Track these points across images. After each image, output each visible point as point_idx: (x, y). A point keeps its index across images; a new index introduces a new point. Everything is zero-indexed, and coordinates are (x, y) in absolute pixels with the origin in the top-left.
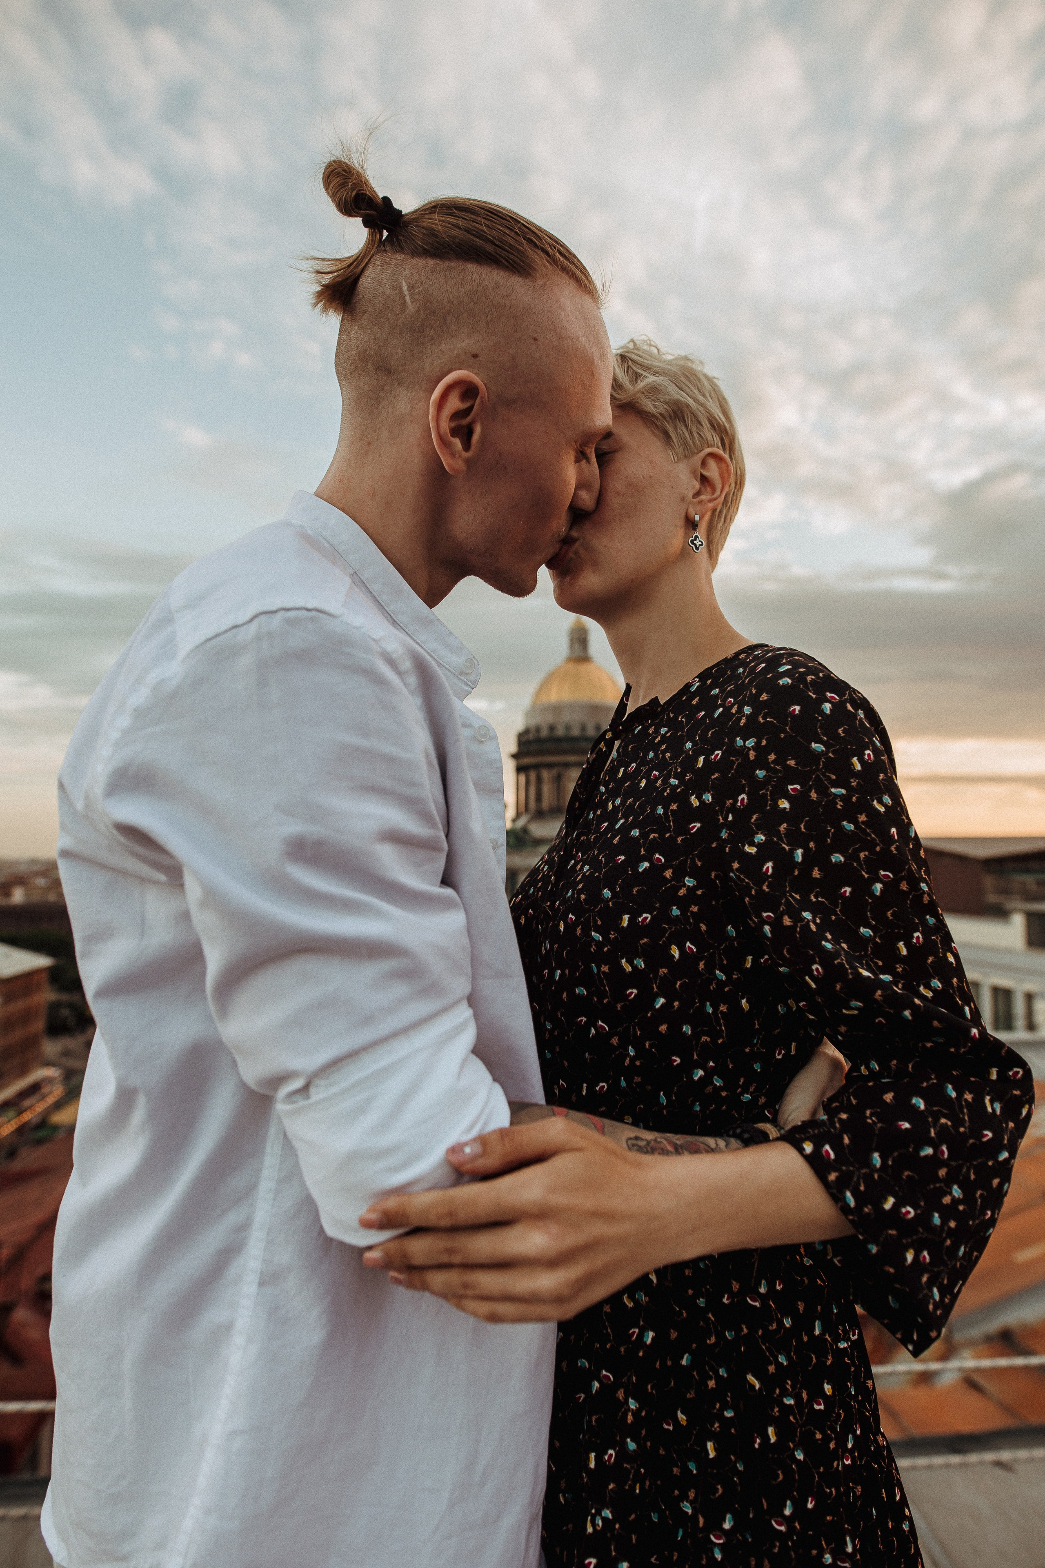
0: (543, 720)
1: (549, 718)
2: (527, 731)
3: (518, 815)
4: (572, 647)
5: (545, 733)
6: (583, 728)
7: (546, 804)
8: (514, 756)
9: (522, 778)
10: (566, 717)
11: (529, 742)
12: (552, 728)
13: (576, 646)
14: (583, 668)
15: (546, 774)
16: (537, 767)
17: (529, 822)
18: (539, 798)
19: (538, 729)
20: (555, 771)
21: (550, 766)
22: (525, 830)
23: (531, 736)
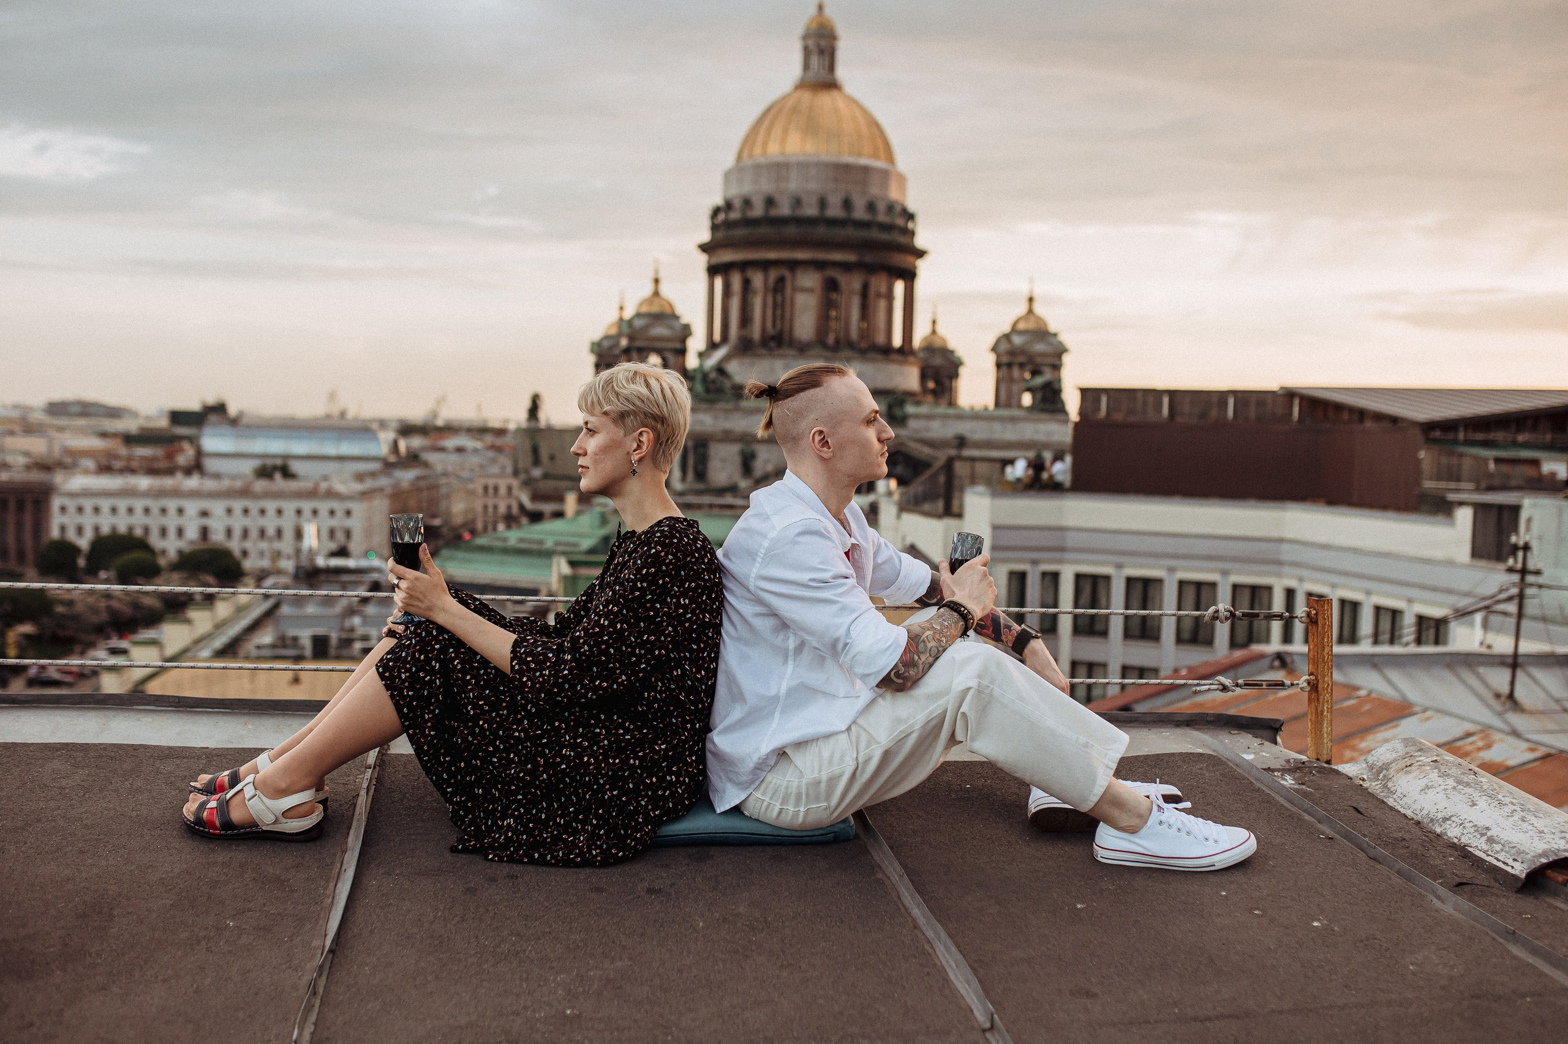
0: (755, 188)
1: (767, 186)
2: (729, 206)
3: (712, 346)
4: (806, 66)
5: (758, 211)
6: (823, 203)
7: (756, 333)
8: (704, 248)
9: (719, 282)
10: (794, 184)
11: (728, 224)
12: (770, 202)
13: (815, 61)
14: (826, 100)
15: (758, 280)
16: (743, 266)
17: (727, 358)
18: (745, 320)
19: (747, 203)
20: (773, 275)
21: (765, 265)
22: (720, 370)
23: (734, 215)
